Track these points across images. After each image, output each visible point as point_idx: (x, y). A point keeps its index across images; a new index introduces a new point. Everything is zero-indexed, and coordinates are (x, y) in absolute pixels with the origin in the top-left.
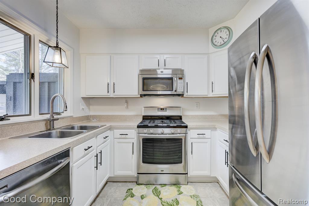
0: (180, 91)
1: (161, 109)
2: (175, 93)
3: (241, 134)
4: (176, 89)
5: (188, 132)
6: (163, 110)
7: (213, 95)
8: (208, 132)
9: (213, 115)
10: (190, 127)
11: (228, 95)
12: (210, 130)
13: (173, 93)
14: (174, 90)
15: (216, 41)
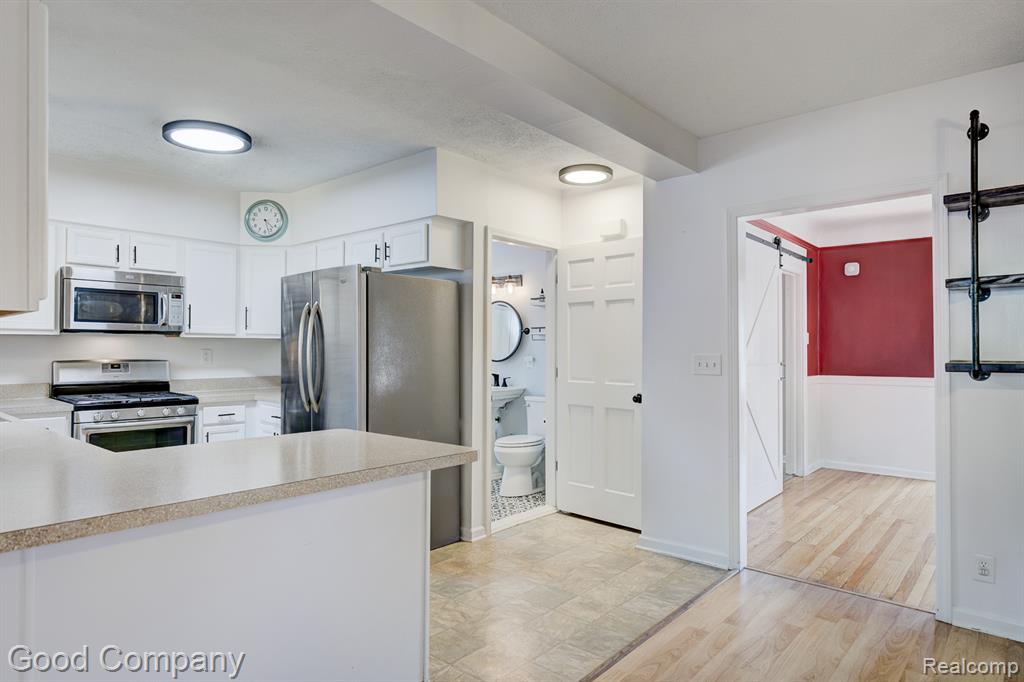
0: (173, 323)
1: (113, 366)
2: (164, 329)
3: (297, 408)
4: (167, 319)
5: (199, 413)
6: (119, 367)
7: (247, 334)
8: (239, 411)
9: (243, 378)
10: (204, 401)
11: (280, 337)
12: (243, 407)
13: (158, 327)
14: (160, 322)
15: (255, 226)
